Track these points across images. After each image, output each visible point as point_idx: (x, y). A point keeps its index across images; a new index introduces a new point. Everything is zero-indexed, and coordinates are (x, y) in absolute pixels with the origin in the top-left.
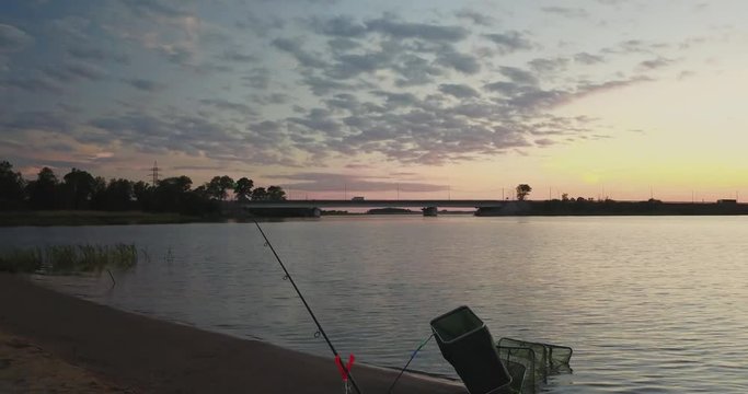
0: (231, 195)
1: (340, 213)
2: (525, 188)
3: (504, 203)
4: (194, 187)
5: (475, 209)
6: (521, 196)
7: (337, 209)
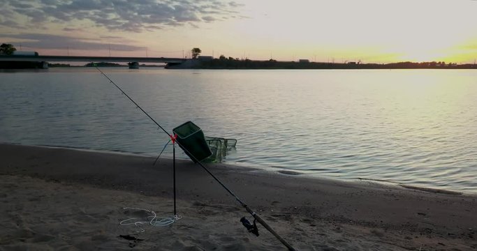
1: (63, 66)
2: (197, 50)
3: (184, 60)
5: (165, 64)
6: (195, 55)
7: (61, 63)
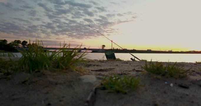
0: (20, 45)
2: (104, 46)
3: (99, 50)
4: (8, 43)
5: (91, 51)
6: (103, 48)
